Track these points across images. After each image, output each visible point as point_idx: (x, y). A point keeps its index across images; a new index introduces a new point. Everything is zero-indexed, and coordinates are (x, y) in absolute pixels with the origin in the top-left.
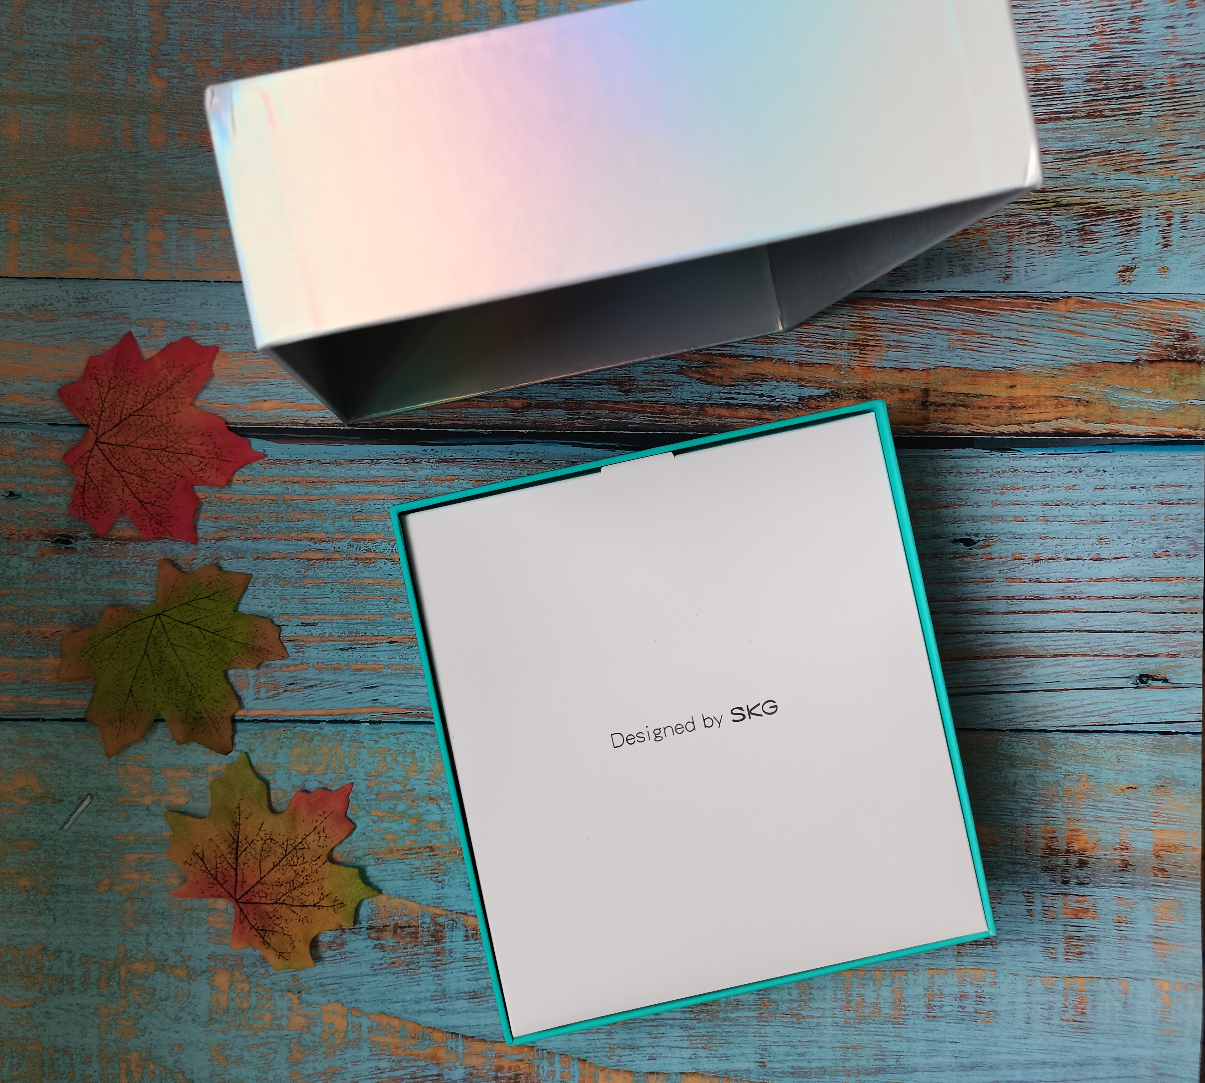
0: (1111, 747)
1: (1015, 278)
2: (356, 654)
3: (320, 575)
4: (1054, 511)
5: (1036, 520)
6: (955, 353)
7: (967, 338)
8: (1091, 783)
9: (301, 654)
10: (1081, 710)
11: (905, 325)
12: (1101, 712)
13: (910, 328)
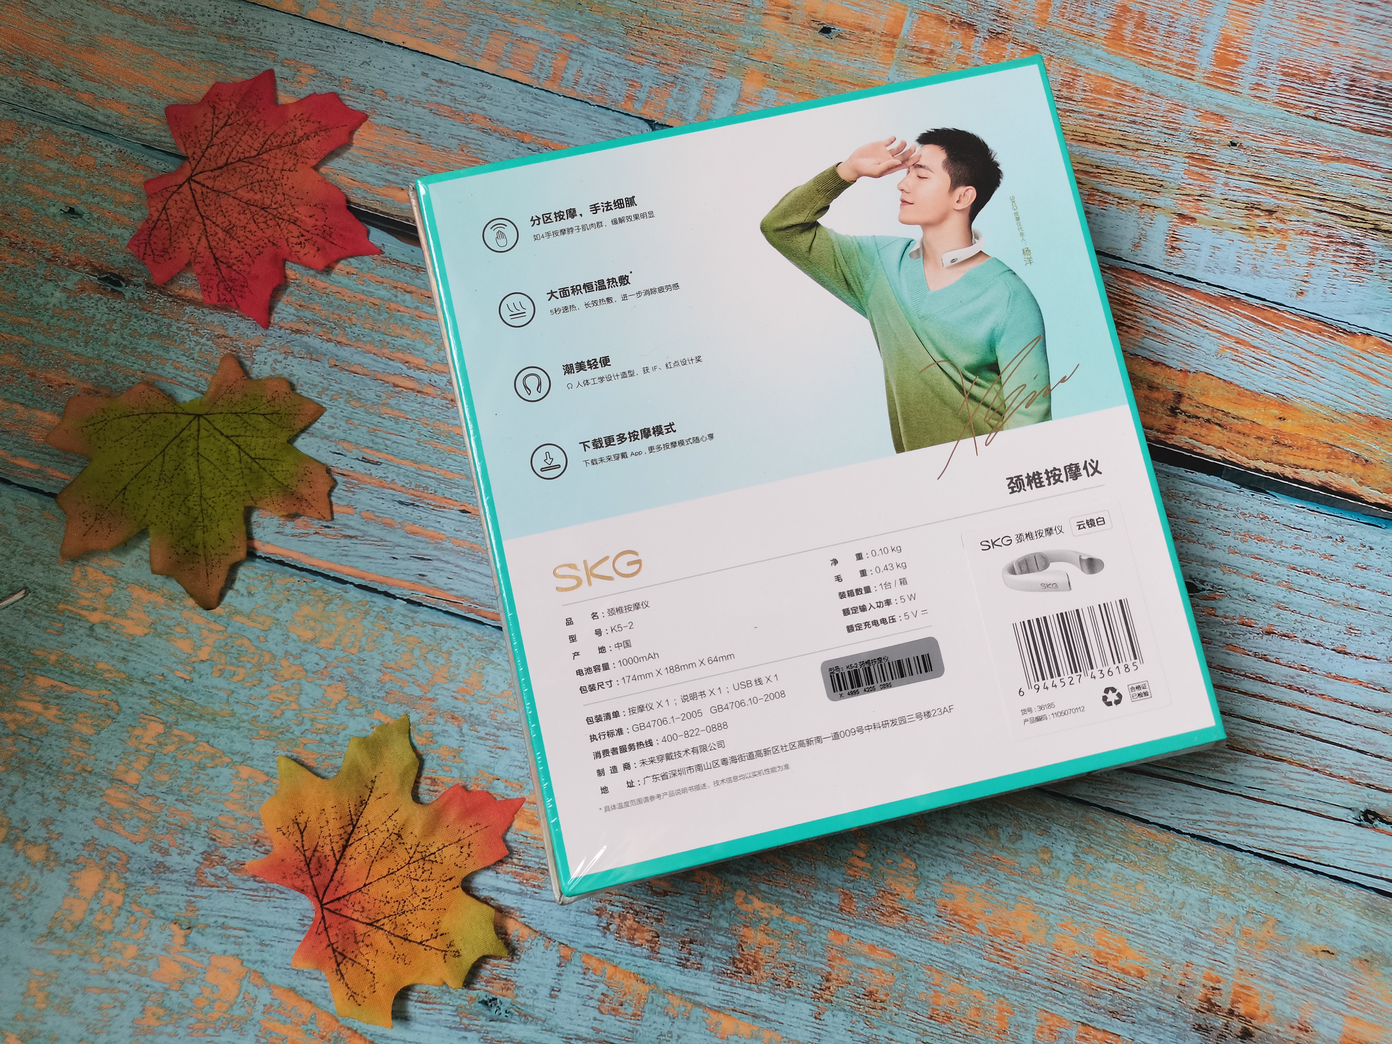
0: (1312, 892)
1: (1309, 297)
2: (416, 513)
3: (404, 407)
4: (1302, 579)
5: (1278, 584)
6: (1224, 361)
7: (1241, 348)
8: (1278, 932)
9: (350, 494)
10: (1283, 833)
11: (1171, 313)
12: (1308, 844)
13: (1176, 319)
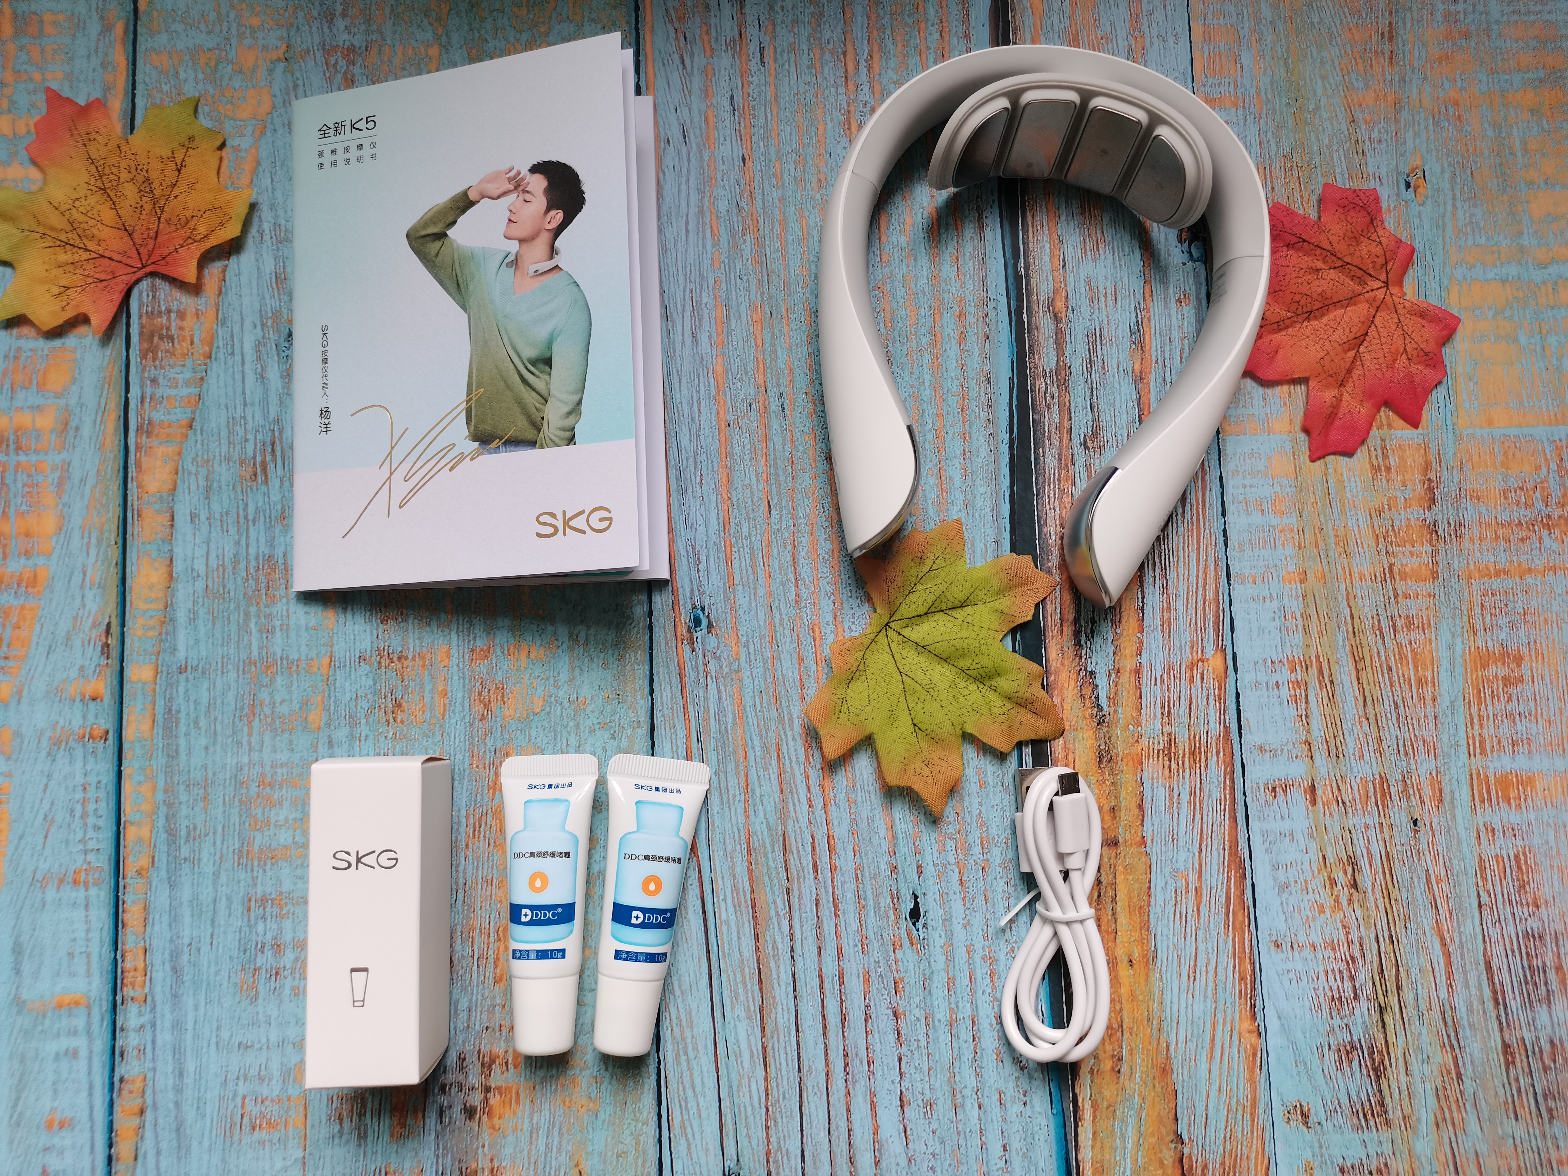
0: (638, 1143)
1: (1278, 956)
2: (727, 115)
3: (826, 69)
4: (965, 1035)
5: (951, 1010)
6: (1170, 881)
7: (1192, 894)
8: (586, 1117)
9: (724, 48)
10: (690, 1092)
11: (1201, 808)
12: (687, 1123)
13: (1198, 816)
